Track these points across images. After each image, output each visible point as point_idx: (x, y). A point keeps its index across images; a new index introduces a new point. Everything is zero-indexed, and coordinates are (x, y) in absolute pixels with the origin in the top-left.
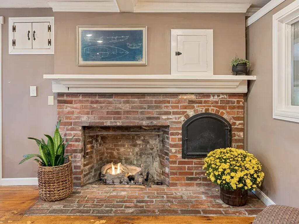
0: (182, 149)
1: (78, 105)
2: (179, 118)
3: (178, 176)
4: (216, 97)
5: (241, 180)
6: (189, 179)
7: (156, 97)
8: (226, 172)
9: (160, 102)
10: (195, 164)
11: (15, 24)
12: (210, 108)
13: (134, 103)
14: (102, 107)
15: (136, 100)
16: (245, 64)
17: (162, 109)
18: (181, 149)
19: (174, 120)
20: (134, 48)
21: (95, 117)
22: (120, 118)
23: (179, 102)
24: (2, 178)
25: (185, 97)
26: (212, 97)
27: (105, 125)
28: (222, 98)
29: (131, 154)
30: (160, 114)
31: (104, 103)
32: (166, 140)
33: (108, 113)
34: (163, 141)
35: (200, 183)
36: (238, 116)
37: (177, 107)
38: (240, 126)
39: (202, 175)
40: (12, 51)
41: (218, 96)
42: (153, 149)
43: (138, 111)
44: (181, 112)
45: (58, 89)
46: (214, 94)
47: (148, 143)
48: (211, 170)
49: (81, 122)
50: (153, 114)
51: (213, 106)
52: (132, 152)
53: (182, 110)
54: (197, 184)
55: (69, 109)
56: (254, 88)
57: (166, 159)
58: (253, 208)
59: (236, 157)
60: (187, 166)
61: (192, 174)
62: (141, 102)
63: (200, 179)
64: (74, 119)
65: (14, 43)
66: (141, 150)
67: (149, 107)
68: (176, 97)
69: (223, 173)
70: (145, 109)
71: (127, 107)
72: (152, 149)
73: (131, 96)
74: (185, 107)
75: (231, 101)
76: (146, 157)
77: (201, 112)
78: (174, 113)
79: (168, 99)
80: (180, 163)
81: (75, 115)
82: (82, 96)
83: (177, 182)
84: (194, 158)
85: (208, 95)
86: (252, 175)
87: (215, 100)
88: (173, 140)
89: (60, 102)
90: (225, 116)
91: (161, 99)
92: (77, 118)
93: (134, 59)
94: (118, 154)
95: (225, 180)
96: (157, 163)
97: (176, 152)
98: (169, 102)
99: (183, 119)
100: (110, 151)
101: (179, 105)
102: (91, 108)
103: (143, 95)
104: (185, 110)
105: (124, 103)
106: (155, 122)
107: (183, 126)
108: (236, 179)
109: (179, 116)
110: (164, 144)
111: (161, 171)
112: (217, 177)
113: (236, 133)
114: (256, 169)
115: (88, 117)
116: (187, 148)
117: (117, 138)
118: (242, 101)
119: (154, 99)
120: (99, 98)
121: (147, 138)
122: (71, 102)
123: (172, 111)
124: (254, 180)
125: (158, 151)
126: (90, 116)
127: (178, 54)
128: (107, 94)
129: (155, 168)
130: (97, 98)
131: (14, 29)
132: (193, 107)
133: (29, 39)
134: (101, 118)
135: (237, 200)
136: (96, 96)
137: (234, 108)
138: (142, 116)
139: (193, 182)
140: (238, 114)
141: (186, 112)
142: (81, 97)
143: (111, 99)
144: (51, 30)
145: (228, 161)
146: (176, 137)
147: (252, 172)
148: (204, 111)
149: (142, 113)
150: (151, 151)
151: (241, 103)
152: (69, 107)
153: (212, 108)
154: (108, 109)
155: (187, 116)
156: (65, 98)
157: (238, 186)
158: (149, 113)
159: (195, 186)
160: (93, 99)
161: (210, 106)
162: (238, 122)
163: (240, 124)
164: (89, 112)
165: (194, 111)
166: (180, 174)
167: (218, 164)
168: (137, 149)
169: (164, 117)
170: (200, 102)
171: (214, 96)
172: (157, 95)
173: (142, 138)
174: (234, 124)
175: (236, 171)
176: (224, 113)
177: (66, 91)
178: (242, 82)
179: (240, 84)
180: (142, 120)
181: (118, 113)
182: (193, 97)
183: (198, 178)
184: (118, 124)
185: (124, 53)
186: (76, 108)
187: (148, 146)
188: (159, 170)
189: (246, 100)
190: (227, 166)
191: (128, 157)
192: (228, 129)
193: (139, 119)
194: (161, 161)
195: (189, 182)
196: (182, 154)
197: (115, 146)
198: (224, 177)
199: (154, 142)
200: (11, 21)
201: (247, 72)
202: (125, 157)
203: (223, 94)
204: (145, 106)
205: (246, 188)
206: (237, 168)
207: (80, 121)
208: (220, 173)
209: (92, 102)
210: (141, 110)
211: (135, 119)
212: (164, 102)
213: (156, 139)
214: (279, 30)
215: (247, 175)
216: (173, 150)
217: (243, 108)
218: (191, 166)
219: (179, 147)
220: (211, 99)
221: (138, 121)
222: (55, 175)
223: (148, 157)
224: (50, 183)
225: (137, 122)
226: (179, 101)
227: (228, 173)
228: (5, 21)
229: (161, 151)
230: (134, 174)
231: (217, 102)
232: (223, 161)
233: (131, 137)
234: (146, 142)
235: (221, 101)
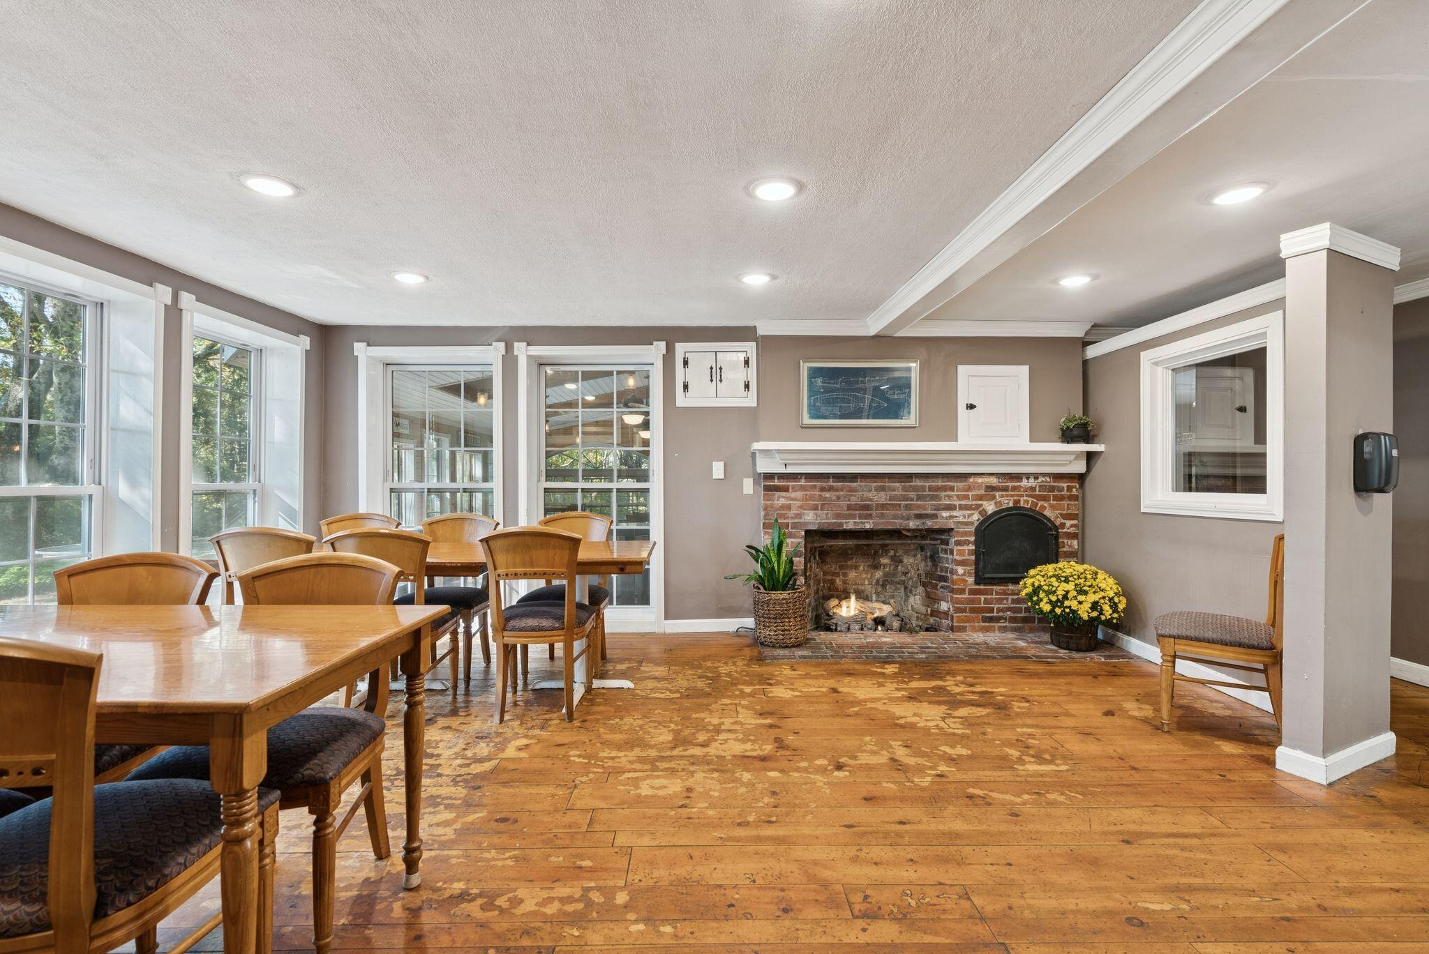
0: (976, 569)
1: (799, 494)
2: (970, 516)
3: (968, 614)
4: (1032, 480)
5: (1095, 606)
6: (985, 620)
7: (930, 480)
8: (1070, 596)
9: (938, 489)
10: (997, 593)
11: (687, 355)
12: (1022, 499)
13: (894, 490)
14: (838, 498)
15: (897, 485)
16: (1085, 425)
17: (940, 500)
18: (973, 567)
19: (961, 519)
20: (896, 397)
21: (827, 514)
22: (869, 516)
23: (969, 489)
24: (666, 618)
25: (980, 480)
26: (1025, 480)
27: (845, 527)
28: (1042, 482)
29: (867, 582)
30: (938, 510)
31: (842, 490)
32: (941, 555)
33: (849, 507)
34: (934, 558)
35: (1005, 627)
36: (1070, 511)
37: (966, 497)
38: (1072, 530)
39: (1009, 613)
40: (681, 400)
41: (1036, 478)
42: (907, 573)
43: (900, 505)
44: (972, 505)
45: (764, 466)
46: (1028, 476)
47: (901, 561)
48: (1042, 595)
49: (805, 523)
50: (925, 509)
51: (1027, 496)
52: (869, 579)
53: (974, 503)
54: (1000, 627)
55: (782, 501)
56: (1098, 466)
57: (942, 587)
58: (1107, 653)
59: (1082, 573)
60: (982, 598)
61: (992, 610)
62: (904, 489)
63: (1005, 619)
64: (792, 518)
65: (686, 387)
66: (886, 575)
67: (919, 498)
68: (964, 479)
69: (1065, 597)
70: (912, 500)
71: (882, 498)
72: (905, 574)
73: (889, 478)
74: (981, 498)
75: (1058, 487)
76: (893, 588)
77: (1006, 506)
78: (962, 508)
79: (952, 484)
80: (972, 592)
81: (794, 511)
82: (805, 478)
83: (966, 624)
84: (995, 584)
85: (1017, 477)
86: (1111, 599)
87: (1030, 485)
88: (961, 553)
89: (767, 488)
90: (1047, 513)
91: (940, 483)
92: (798, 516)
93: (896, 416)
94: (845, 582)
95: (1070, 607)
96: (917, 597)
97: (964, 574)
98: (952, 489)
99: (976, 517)
100: (829, 577)
101: (970, 494)
102: (821, 498)
103: (909, 477)
104: (980, 502)
105: (876, 490)
106: (929, 523)
107: (977, 529)
108: (1087, 606)
109: (969, 512)
110: (935, 561)
111: (929, 609)
112: (1054, 605)
113: (1065, 541)
114: (1116, 591)
115: (817, 515)
116: (984, 567)
117: (847, 554)
118: (1075, 487)
119: (927, 484)
120: (833, 482)
121: (900, 553)
122: (786, 489)
123: (957, 503)
124: (1114, 607)
125: (919, 575)
126: (820, 512)
127: (971, 407)
128: (896, 476)
129: (912, 606)
130: (831, 483)
131: (686, 363)
132: (994, 497)
133: (712, 380)
134: (838, 516)
135: (1083, 641)
136: (829, 478)
137: (1062, 498)
138: (907, 512)
139: (992, 624)
140: (1068, 509)
141: (981, 505)
142: (803, 480)
143: (855, 484)
144: (750, 365)
145: (1071, 579)
146: (965, 547)
147: (1111, 594)
148: (1011, 505)
149: (908, 507)
150: (903, 578)
151: (1074, 490)
152: (783, 497)
153: (1025, 498)
154: (849, 500)
155: (983, 512)
156: (776, 482)
157: (1091, 615)
158: (918, 507)
159: (997, 631)
160: (824, 484)
161: (1022, 496)
162: (1068, 523)
163: (1072, 526)
164: (817, 505)
165: (995, 503)
166: (973, 610)
167: (1056, 584)
168: (879, 574)
169: (945, 514)
170: (1005, 489)
171: (1028, 478)
172: (933, 477)
173: (892, 553)
174: (1063, 525)
175: (1086, 593)
176: (1045, 508)
177: (782, 470)
178: (1078, 455)
179: (1076, 459)
180: (908, 519)
181: (867, 507)
182: (993, 481)
183: (1001, 618)
184: (868, 526)
185: (879, 406)
186: (795, 499)
187: (899, 567)
188: (923, 609)
189: (1082, 485)
190: (1071, 586)
191: (860, 587)
192: (1052, 535)
193: (903, 518)
194: (927, 592)
195: (987, 624)
196: (975, 577)
197: (841, 567)
198: (1067, 603)
199: (911, 560)
200: (680, 348)
201: (1087, 438)
202: (854, 589)
203: (1044, 475)
204: (912, 495)
205: (1103, 618)
206: (1086, 588)
207: (802, 520)
208: (1060, 597)
209: (822, 489)
210: (906, 503)
211: (895, 517)
212: (945, 489)
213: (915, 556)
214: (1153, 377)
215: (1104, 598)
216: (960, 570)
217: (1075, 498)
218: (989, 597)
219: (971, 566)
220: (1024, 483)
221: (901, 521)
222: (791, 605)
223: (897, 589)
224: (783, 618)
225: (898, 524)
226: (970, 487)
227: (1075, 598)
228: (670, 350)
229: (929, 575)
230: (883, 614)
231: (1033, 489)
232: (1063, 579)
233: (873, 551)
234: (897, 560)
235: (1040, 486)
